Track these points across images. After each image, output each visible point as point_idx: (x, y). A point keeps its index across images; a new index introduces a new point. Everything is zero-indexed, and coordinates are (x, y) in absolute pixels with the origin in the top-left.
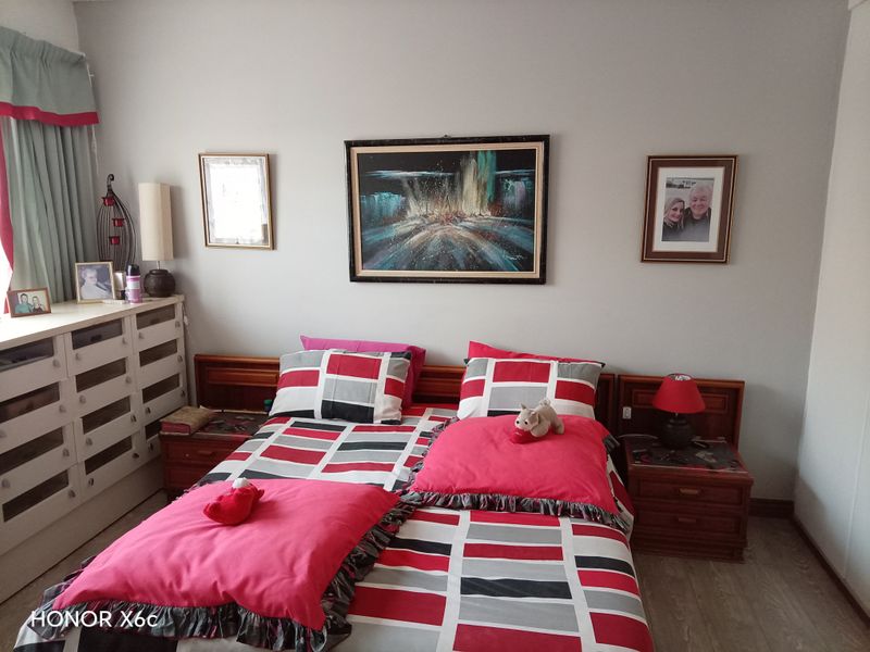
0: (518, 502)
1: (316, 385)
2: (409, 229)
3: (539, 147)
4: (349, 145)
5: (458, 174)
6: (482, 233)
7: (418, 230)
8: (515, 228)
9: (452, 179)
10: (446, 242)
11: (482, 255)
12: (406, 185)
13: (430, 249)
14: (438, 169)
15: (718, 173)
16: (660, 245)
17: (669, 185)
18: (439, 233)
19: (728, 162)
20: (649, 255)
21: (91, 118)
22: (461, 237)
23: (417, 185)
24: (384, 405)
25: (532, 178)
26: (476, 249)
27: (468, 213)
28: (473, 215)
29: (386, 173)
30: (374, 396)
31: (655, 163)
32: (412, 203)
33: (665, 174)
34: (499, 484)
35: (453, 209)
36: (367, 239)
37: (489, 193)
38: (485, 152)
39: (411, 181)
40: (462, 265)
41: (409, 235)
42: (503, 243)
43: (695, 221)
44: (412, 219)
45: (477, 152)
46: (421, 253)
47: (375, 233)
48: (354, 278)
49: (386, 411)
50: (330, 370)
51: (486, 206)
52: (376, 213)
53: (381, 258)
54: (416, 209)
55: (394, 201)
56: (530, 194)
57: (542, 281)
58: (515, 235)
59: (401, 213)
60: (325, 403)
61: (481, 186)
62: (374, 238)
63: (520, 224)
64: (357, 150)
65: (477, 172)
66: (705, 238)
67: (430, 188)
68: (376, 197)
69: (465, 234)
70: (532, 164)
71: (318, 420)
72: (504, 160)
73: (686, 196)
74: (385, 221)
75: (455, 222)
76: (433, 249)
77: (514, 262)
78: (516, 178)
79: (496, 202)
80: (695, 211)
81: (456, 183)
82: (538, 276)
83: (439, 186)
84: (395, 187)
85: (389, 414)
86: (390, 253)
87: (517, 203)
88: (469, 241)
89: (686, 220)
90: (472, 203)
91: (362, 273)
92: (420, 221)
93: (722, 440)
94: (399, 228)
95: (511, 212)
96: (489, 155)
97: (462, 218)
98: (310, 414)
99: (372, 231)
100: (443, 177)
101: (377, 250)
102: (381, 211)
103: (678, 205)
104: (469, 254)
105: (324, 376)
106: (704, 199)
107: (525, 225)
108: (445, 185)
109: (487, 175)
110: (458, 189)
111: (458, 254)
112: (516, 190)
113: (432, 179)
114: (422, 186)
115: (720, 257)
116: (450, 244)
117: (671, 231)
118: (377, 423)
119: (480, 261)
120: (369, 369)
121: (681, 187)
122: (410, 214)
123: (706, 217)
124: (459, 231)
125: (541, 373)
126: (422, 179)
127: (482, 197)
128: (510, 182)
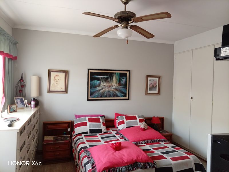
0: (152, 140)
1: (87, 125)
2: (101, 88)
3: (128, 73)
4: (88, 70)
5: (112, 77)
6: (116, 89)
7: (103, 89)
8: (123, 88)
9: (110, 78)
10: (109, 91)
11: (116, 94)
12: (101, 79)
13: (105, 93)
14: (108, 76)
15: (157, 79)
16: (149, 92)
17: (150, 81)
18: (107, 89)
19: (159, 77)
20: (147, 94)
21: (16, 58)
22: (112, 90)
23: (103, 79)
24: (103, 128)
25: (126, 78)
26: (115, 93)
27: (113, 85)
28: (115, 86)
29: (96, 76)
30: (101, 126)
31: (148, 76)
32: (102, 83)
33: (149, 79)
34: (147, 138)
35: (111, 84)
36: (91, 91)
37: (118, 81)
38: (117, 73)
39: (102, 78)
40: (112, 96)
41: (101, 90)
42: (121, 91)
43: (154, 87)
44: (102, 86)
45: (116, 73)
46: (103, 94)
47: (93, 89)
48: (88, 100)
49: (104, 130)
50: (89, 121)
51: (117, 84)
52: (94, 85)
53: (94, 95)
54: (103, 84)
55: (98, 82)
56: (126, 82)
57: (128, 99)
58: (123, 90)
59: (99, 85)
60: (90, 130)
61: (116, 80)
62: (93, 90)
63: (124, 88)
64: (90, 71)
65: (116, 77)
66: (156, 91)
67: (106, 80)
68: (94, 81)
69: (113, 90)
70: (126, 76)
71: (89, 134)
72: (121, 75)
73: (153, 83)
74: (96, 87)
75: (111, 87)
76: (106, 93)
77: (123, 95)
78: (123, 78)
79: (119, 83)
80: (154, 86)
81: (111, 79)
82: (128, 98)
83: (108, 79)
84: (98, 79)
85: (105, 130)
86: (96, 94)
87: (123, 83)
88: (114, 91)
89: (153, 87)
90: (114, 83)
91: (90, 98)
92: (103, 86)
93: (161, 129)
94: (99, 88)
95: (122, 85)
96: (118, 73)
97: (112, 86)
98: (87, 133)
99: (92, 89)
100: (109, 78)
101: (93, 93)
102: (95, 84)
103: (151, 84)
104: (114, 94)
105: (88, 123)
106: (156, 83)
107: (125, 88)
108: (109, 79)
109: (118, 77)
110: (112, 80)
111: (111, 94)
112: (123, 81)
113: (106, 78)
114: (104, 79)
115: (158, 94)
116: (110, 92)
117: (150, 89)
118: (103, 133)
119: (116, 95)
120: (98, 121)
121: (152, 81)
122: (101, 85)
123: (156, 87)
124: (112, 89)
125: (135, 118)
126: (104, 78)
127: (117, 82)
128: (122, 79)
